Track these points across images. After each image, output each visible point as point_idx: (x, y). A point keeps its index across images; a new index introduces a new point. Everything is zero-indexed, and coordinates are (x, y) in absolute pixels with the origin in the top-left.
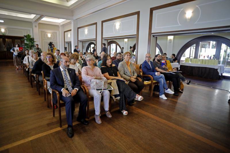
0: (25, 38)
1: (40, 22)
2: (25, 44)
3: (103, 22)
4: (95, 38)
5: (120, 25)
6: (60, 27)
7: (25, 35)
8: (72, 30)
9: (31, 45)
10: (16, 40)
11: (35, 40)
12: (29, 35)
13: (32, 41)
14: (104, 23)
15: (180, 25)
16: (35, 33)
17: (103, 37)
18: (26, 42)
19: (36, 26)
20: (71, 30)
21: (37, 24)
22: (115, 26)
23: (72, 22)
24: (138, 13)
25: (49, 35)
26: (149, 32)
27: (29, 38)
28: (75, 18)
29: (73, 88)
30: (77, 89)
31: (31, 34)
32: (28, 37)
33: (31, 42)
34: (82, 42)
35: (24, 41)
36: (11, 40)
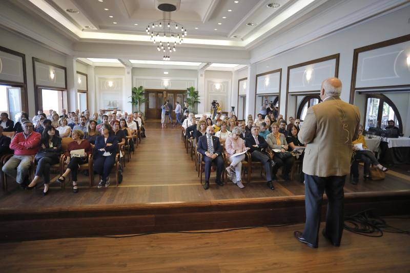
0: (188, 92)
1: (208, 68)
2: (188, 99)
3: (289, 68)
4: (278, 92)
5: (312, 74)
6: (234, 74)
7: (189, 88)
8: (249, 79)
9: (194, 100)
10: (178, 95)
11: (199, 94)
12: (192, 89)
13: (196, 96)
14: (291, 70)
15: (397, 76)
16: (200, 84)
17: (289, 91)
18: (188, 97)
19: (202, 75)
20: (246, 79)
21: (204, 72)
22: (306, 74)
23: (249, 68)
24: (337, 57)
25: (218, 86)
26: (351, 86)
27: (192, 91)
28: (253, 61)
29: (214, 153)
30: (217, 155)
31: (195, 87)
32: (191, 89)
33: (194, 96)
34: (263, 97)
35: (186, 95)
36: (173, 94)
